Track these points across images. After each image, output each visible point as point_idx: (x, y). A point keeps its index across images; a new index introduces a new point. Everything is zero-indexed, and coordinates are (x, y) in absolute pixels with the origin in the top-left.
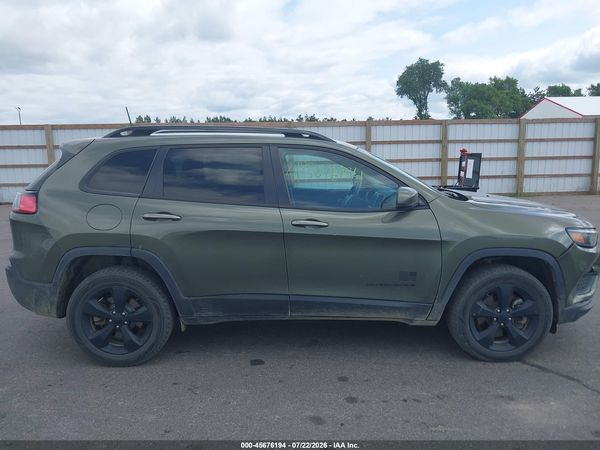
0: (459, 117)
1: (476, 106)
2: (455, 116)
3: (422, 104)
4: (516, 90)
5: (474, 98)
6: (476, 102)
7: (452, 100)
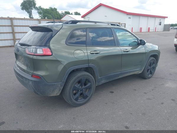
0: (42, 18)
1: (47, 16)
2: (41, 18)
3: (30, 14)
4: (57, 12)
5: (46, 13)
6: (47, 14)
7: (40, 13)
